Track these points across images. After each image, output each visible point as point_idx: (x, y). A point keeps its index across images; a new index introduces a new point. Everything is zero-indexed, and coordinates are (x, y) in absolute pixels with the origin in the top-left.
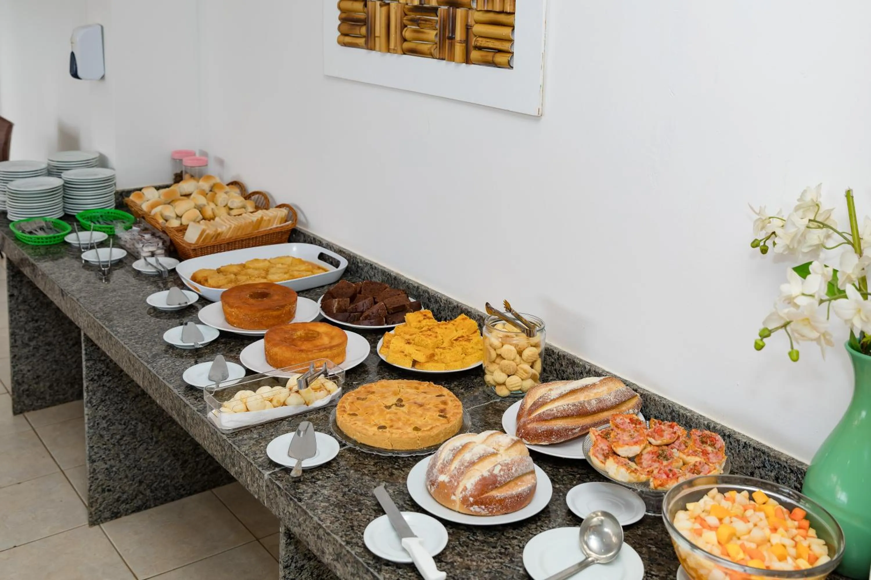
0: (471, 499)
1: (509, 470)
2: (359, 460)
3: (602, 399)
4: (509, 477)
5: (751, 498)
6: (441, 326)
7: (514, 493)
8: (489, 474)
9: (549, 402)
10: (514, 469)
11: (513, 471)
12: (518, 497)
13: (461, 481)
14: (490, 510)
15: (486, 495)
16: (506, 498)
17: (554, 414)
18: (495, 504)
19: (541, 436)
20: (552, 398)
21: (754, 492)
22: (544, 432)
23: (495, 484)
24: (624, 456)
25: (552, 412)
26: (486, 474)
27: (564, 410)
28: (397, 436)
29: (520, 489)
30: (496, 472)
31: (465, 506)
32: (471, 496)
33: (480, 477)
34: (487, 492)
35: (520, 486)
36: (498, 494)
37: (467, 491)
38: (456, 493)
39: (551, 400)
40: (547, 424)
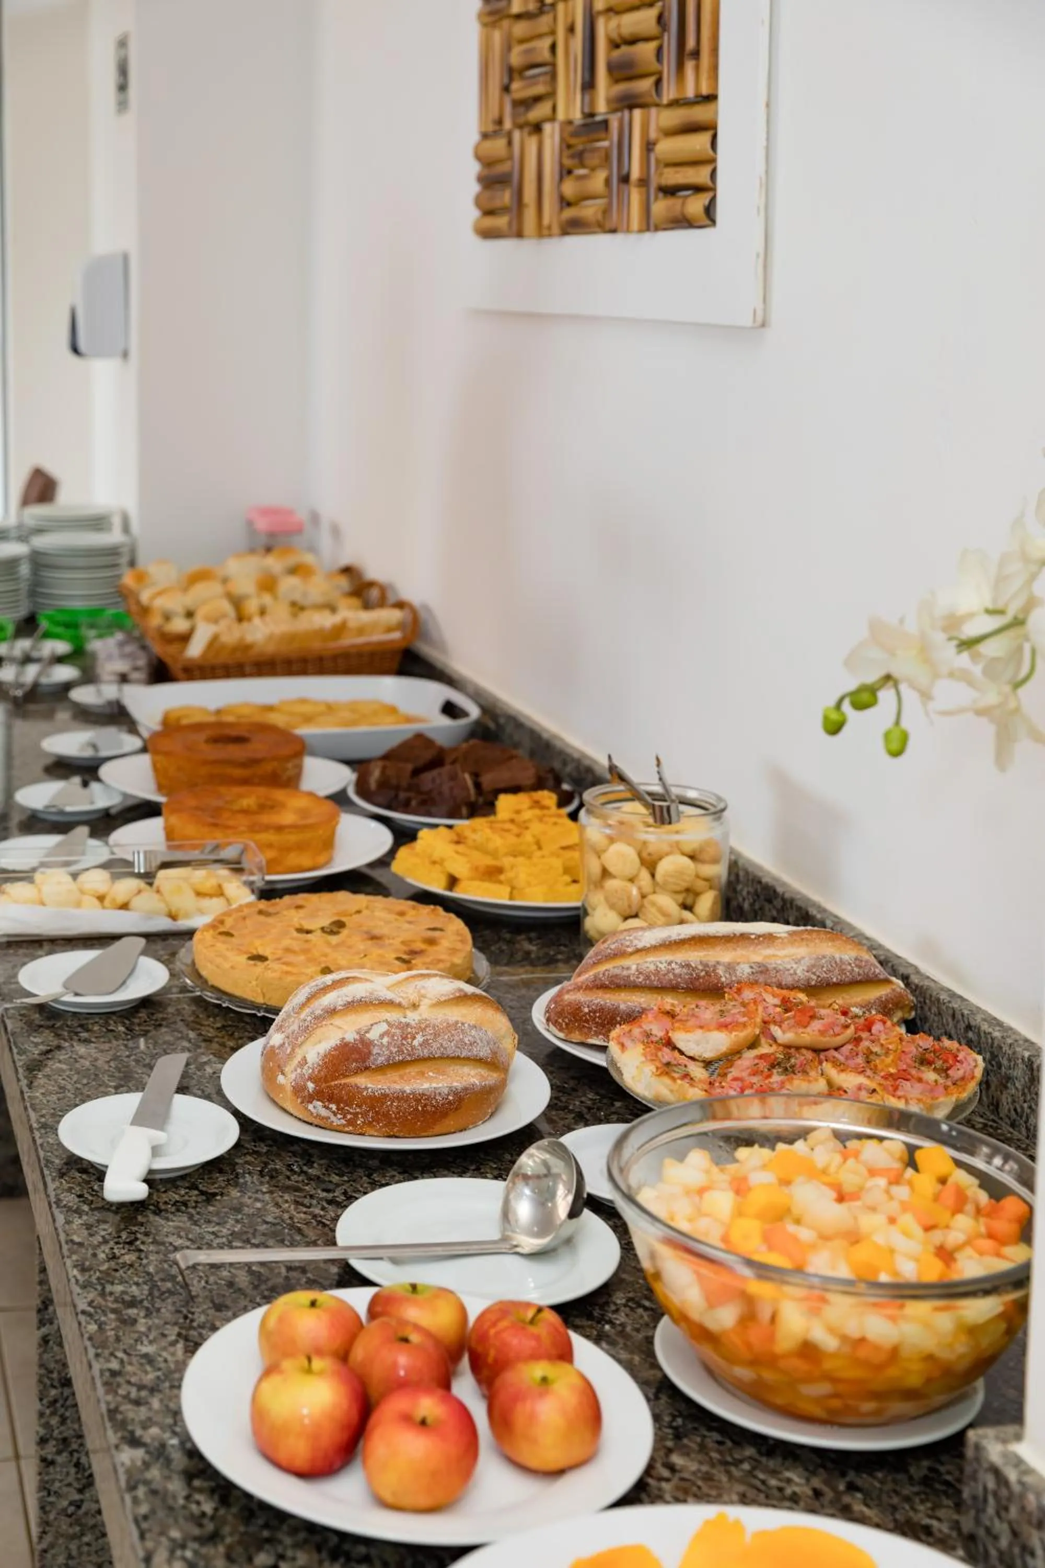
0: (311, 1086)
1: (405, 1038)
2: (198, 1017)
3: (770, 967)
4: (400, 1051)
5: (912, 1163)
6: (546, 819)
7: (408, 1089)
8: (357, 1037)
9: (631, 954)
10: (419, 1039)
11: (416, 1043)
12: (418, 1101)
13: (300, 1046)
14: (349, 1117)
15: (343, 1081)
16: (385, 1096)
17: (628, 977)
18: (360, 1106)
19: (587, 1021)
20: (640, 946)
21: (918, 1148)
22: (595, 1012)
23: (364, 1062)
24: (691, 1054)
25: (625, 973)
26: (351, 1037)
27: (657, 972)
28: (274, 975)
29: (426, 1086)
30: (373, 1035)
31: (299, 1100)
32: (310, 1079)
33: (338, 1042)
34: (345, 1076)
35: (430, 1079)
36: (368, 1083)
37: (306, 1067)
38: (287, 1069)
39: (638, 951)
40: (608, 996)
